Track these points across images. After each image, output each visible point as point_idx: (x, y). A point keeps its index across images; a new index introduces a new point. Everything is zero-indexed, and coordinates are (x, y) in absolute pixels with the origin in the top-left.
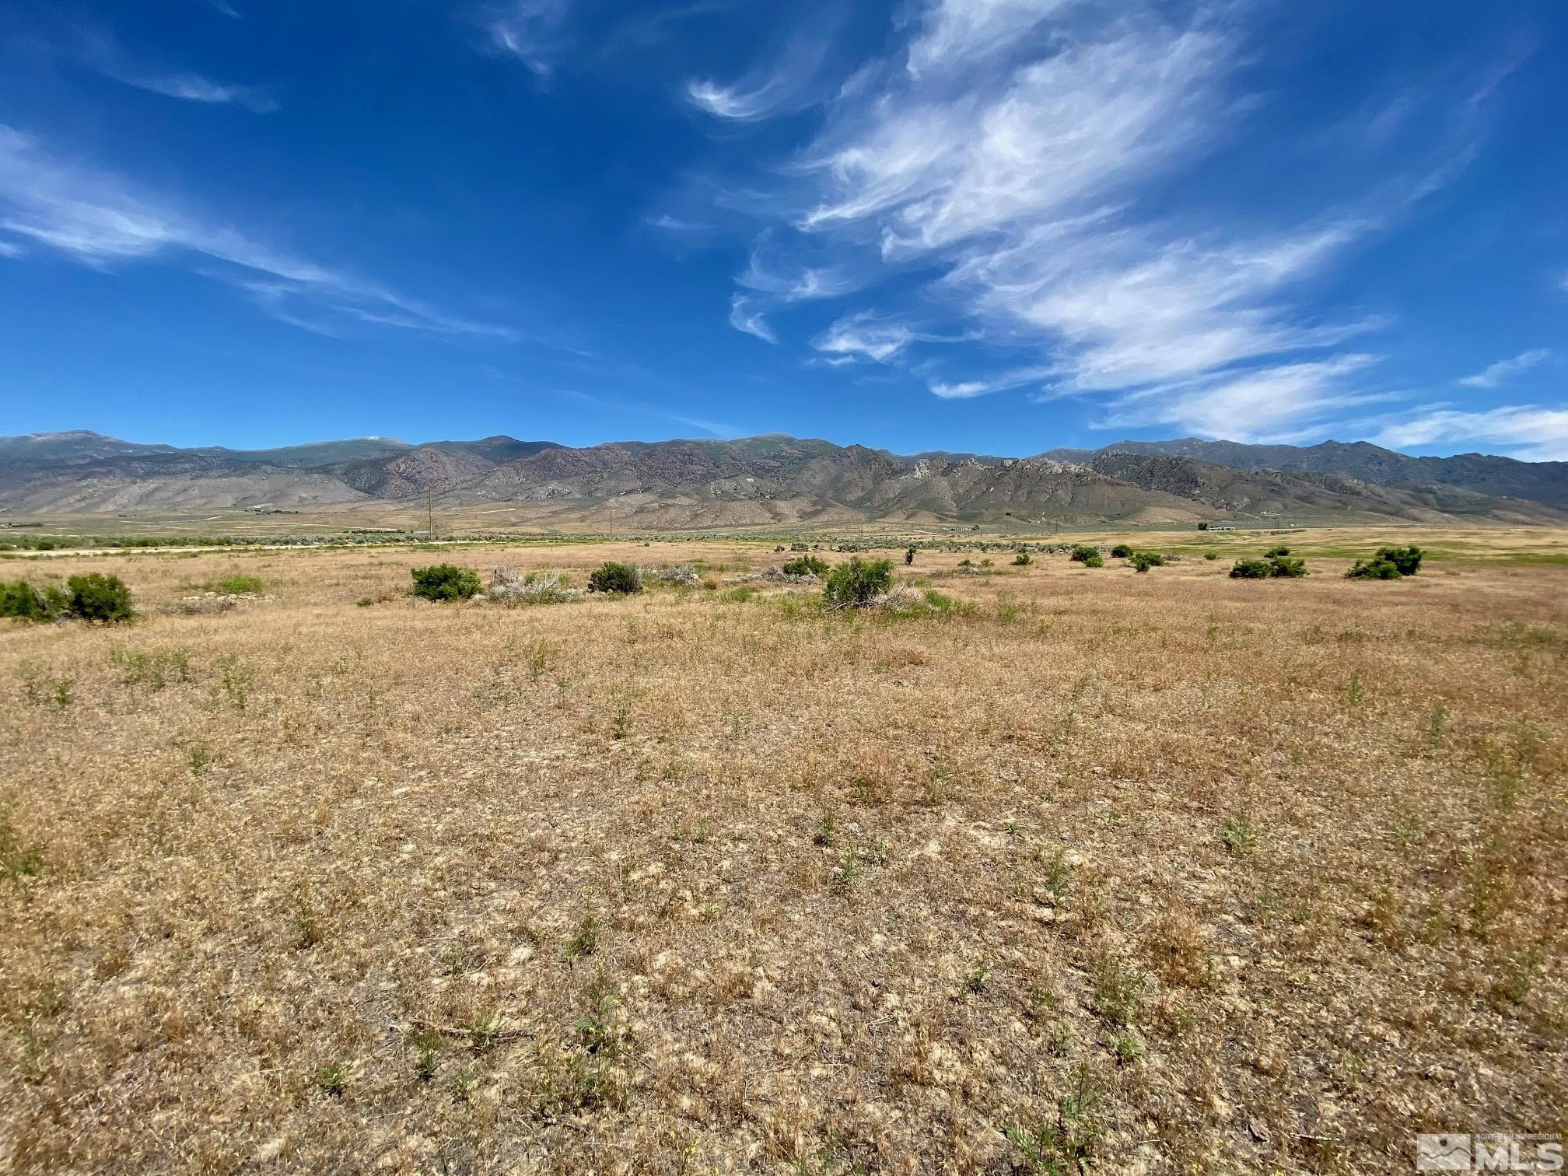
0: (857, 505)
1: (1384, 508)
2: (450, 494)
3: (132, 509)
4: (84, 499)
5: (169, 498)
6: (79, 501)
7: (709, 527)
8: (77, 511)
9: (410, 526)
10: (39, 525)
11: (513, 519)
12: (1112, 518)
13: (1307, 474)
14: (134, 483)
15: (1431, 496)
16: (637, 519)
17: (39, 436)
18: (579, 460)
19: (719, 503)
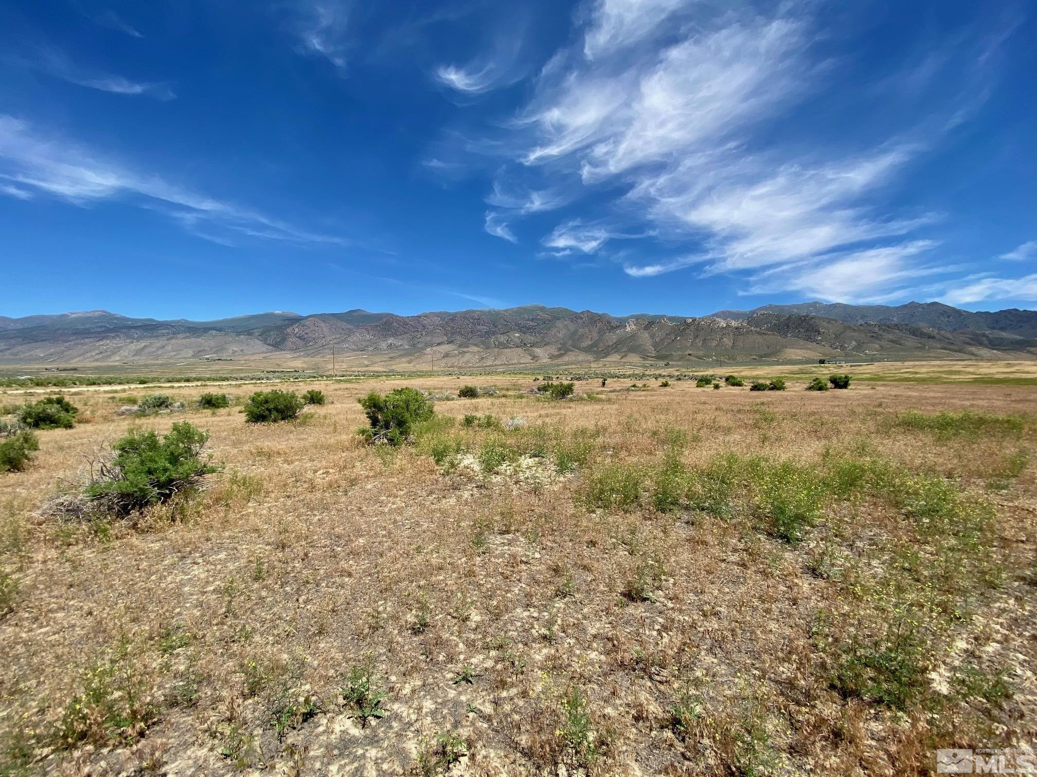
0: (588, 350)
1: (952, 347)
2: (326, 347)
3: (132, 359)
4: (101, 353)
5: (153, 352)
6: (98, 354)
7: (491, 366)
8: (97, 360)
9: (302, 367)
10: (75, 369)
11: (366, 363)
12: (761, 356)
13: (896, 325)
14: (132, 342)
15: (984, 339)
16: (444, 361)
17: (72, 314)
18: (407, 324)
19: (497, 350)
